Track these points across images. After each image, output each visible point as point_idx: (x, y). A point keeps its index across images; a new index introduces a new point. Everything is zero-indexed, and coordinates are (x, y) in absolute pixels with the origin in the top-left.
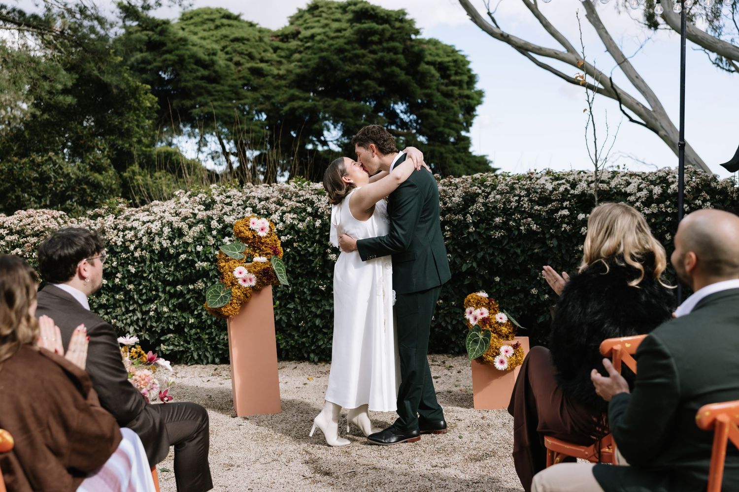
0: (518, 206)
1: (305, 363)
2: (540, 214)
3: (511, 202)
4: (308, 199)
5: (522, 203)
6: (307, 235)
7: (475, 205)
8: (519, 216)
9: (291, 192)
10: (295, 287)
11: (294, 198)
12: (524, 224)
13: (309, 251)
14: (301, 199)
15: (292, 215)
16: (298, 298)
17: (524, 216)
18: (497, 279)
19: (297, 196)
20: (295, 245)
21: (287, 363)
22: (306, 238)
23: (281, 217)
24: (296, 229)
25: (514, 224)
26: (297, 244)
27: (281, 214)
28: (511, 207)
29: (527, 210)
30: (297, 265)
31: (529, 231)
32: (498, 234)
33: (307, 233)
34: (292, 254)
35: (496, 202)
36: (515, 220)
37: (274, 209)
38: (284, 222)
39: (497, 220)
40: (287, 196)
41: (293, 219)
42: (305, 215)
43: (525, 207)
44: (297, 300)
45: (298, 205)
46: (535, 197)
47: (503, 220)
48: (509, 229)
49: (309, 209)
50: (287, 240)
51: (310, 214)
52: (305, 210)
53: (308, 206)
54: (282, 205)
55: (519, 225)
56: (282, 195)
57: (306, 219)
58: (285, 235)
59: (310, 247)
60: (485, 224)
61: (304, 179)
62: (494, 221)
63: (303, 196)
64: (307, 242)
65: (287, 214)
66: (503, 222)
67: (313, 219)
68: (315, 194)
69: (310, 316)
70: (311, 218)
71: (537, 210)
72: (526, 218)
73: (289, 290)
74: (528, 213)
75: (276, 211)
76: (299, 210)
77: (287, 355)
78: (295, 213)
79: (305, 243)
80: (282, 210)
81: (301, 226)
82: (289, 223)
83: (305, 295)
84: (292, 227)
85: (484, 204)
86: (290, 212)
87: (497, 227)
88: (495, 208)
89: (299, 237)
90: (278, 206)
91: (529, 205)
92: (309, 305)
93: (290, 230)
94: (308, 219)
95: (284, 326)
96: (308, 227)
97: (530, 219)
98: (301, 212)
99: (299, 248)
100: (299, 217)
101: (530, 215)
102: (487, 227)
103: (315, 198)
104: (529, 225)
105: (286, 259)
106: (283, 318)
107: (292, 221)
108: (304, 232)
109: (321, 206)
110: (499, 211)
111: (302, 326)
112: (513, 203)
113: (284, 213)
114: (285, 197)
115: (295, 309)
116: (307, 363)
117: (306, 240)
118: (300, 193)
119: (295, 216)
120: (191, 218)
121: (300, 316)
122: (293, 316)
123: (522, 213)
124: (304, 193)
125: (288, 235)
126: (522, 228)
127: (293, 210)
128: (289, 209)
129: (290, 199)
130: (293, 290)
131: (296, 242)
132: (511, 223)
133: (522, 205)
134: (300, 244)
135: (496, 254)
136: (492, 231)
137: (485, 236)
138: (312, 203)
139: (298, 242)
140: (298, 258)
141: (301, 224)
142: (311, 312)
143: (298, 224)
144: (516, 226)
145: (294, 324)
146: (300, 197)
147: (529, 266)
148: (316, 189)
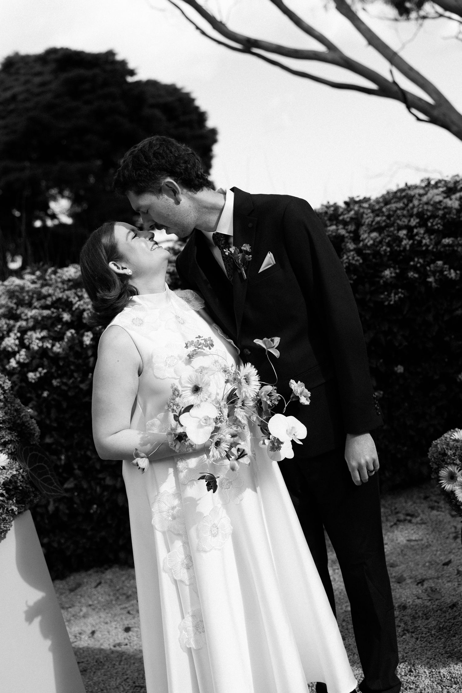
0: (413, 244)
1: (113, 569)
2: (454, 250)
3: (401, 240)
4: (59, 300)
5: (417, 238)
6: (73, 363)
7: (345, 257)
8: (421, 261)
9: (28, 292)
10: (70, 454)
11: (36, 304)
12: (434, 273)
13: (81, 389)
14: (49, 301)
15: (38, 334)
16: (79, 468)
17: (428, 260)
18: (400, 369)
19: (41, 297)
20: (55, 383)
21: (83, 574)
22: (72, 367)
23: (21, 339)
24: (51, 354)
25: (416, 276)
26: (58, 380)
27: (19, 335)
28: (405, 248)
29: (430, 248)
31: (444, 281)
32: (394, 298)
33: (72, 359)
34: (54, 399)
35: (377, 244)
36: (415, 269)
37: (5, 327)
38: (28, 348)
39: (387, 272)
40: (23, 300)
41: (42, 339)
42: (61, 329)
43: (426, 244)
44: (77, 472)
45: (46, 312)
46: (437, 224)
47: (396, 273)
48: (409, 285)
49: (66, 317)
50: (40, 379)
51: (69, 325)
52: (59, 319)
53: (64, 310)
54: (17, 318)
55: (424, 275)
56: (15, 301)
57: (64, 334)
58: (34, 370)
59: (82, 382)
60: (367, 286)
61: (46, 266)
62: (382, 277)
63: (50, 295)
64: (76, 375)
65: (29, 333)
66: (398, 276)
67: (77, 333)
68: (69, 289)
69: (106, 493)
70: (73, 331)
71: (448, 245)
72: (433, 262)
73: (60, 459)
74: (432, 252)
75: (10, 330)
76: (50, 322)
78: (42, 329)
79: (71, 376)
80: (20, 327)
81: (57, 348)
82: (36, 348)
83: (91, 462)
84: (43, 352)
85: (359, 252)
86: (33, 329)
87: (390, 286)
88: (377, 253)
89: (59, 367)
90: (12, 322)
91: (431, 240)
92: (100, 476)
93: (41, 358)
94: (68, 334)
95: (65, 519)
96: (71, 348)
97: (440, 263)
98: (53, 325)
99: (64, 388)
100: (51, 334)
101: (438, 256)
102: (373, 288)
103: (70, 294)
104: (441, 271)
105: (45, 410)
106: (62, 507)
107: (40, 344)
108: (65, 358)
109: (85, 306)
110: (385, 259)
111: (95, 512)
112: (404, 242)
113: (23, 331)
114: (20, 303)
115: (78, 488)
116: (116, 569)
117: (73, 371)
118: (45, 291)
119: (44, 333)
122: (77, 500)
123: (424, 254)
124: (51, 291)
125: (40, 369)
126: (431, 279)
127: (38, 324)
128: (31, 324)
129: (30, 305)
130: (67, 457)
131: (56, 378)
132: (411, 274)
133: (420, 242)
134: (65, 380)
135: (395, 330)
136: (382, 293)
137: (372, 305)
138: (67, 305)
139: (60, 376)
140: (65, 405)
141: (58, 345)
142: (105, 488)
143: (53, 345)
144: (420, 277)
146: (45, 297)
147: (447, 339)
148: (69, 280)
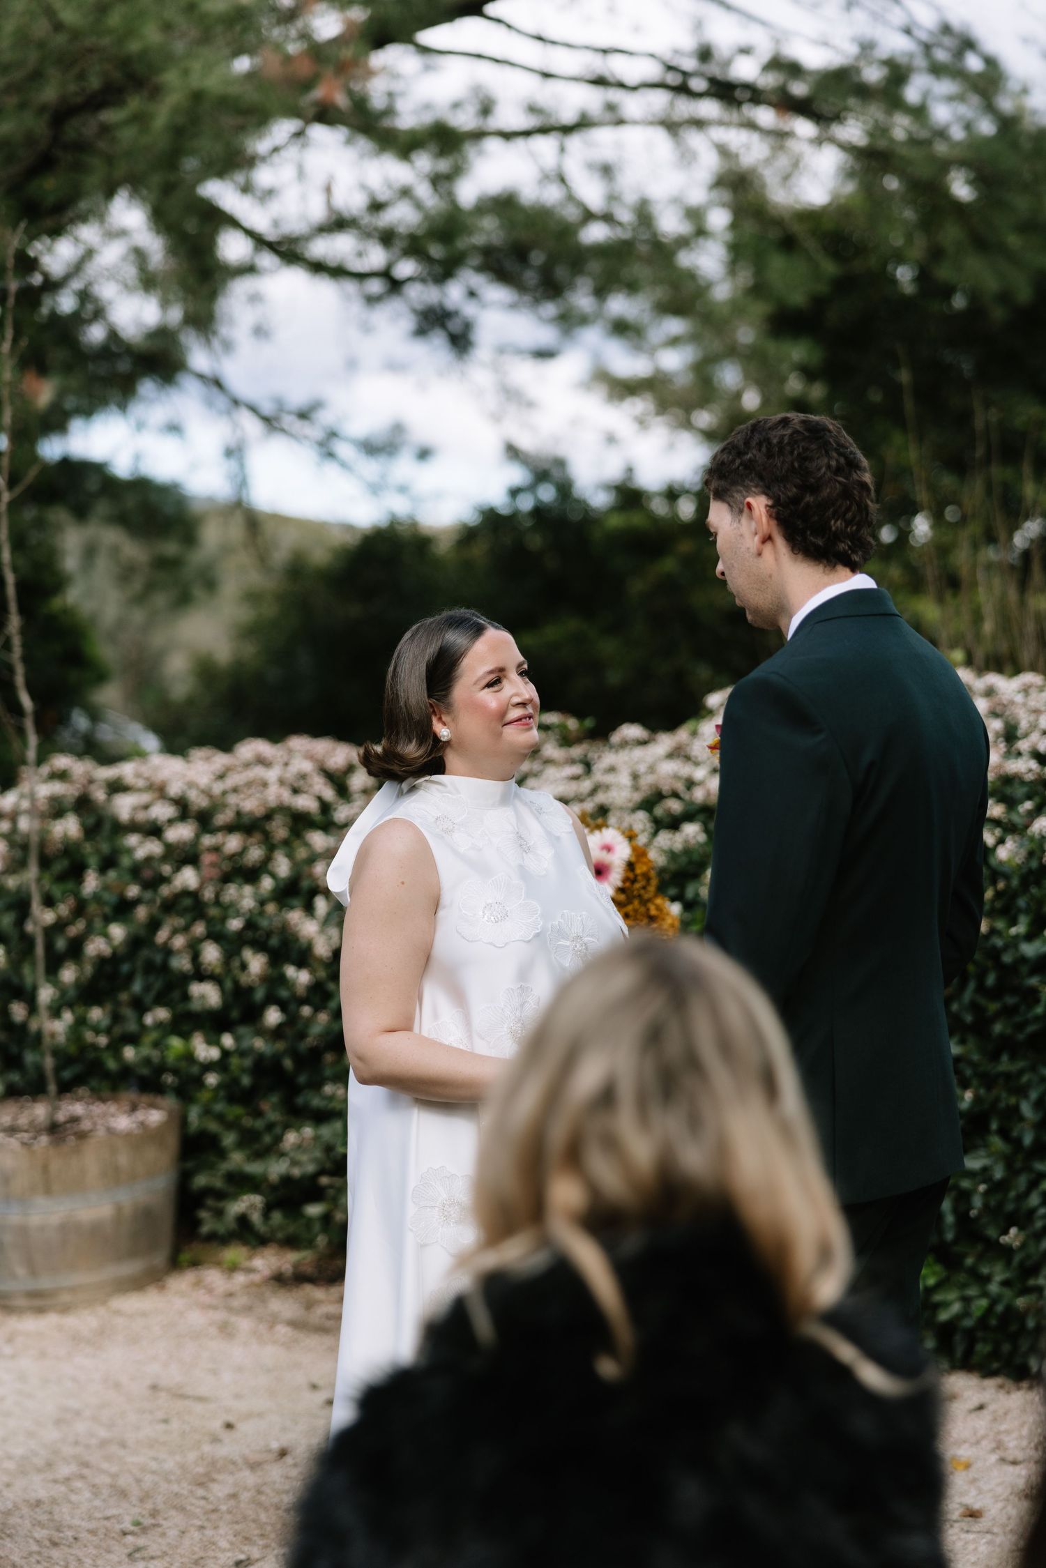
16: (1004, 1133)
30: (993, 1007)
44: (997, 1142)
59: (1030, 937)
77: (969, 1352)
95: (948, 1236)
96: (1032, 856)
99: (998, 942)
108: (1014, 876)
115: (987, 1177)
117: (1020, 911)
120: (675, 795)
121: (1010, 1207)
122: (977, 1202)
130: (977, 1099)
134: (999, 926)
140: (991, 980)
141: (1008, 844)
143: (1001, 841)
145: (991, 1232)
